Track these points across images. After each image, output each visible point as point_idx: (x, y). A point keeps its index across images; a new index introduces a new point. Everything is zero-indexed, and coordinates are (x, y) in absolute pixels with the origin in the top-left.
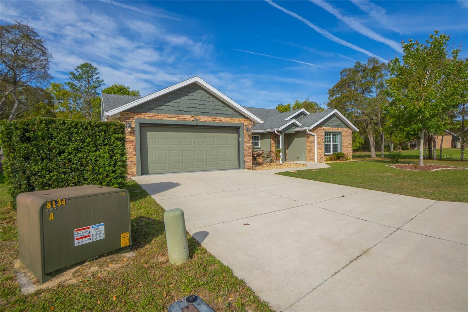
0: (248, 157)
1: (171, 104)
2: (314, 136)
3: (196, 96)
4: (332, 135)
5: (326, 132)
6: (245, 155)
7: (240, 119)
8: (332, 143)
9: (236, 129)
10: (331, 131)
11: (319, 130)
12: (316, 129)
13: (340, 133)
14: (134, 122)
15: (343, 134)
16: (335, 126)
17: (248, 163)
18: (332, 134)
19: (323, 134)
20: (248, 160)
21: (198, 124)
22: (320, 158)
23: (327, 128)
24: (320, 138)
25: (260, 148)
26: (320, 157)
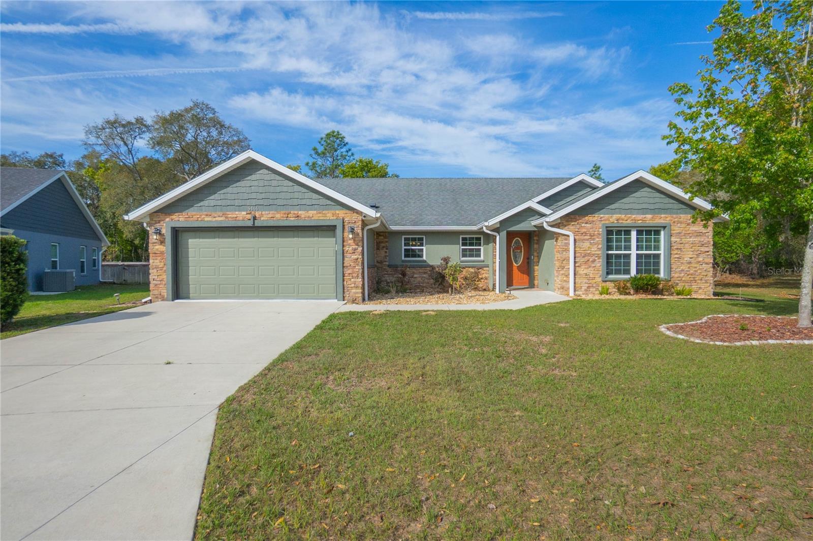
0: (352, 280)
1: (216, 196)
2: (568, 236)
3: (255, 179)
4: (634, 234)
5: (607, 227)
6: (346, 275)
7: (337, 212)
8: (634, 252)
9: (328, 230)
10: (629, 222)
11: (586, 223)
12: (575, 221)
13: (664, 227)
14: (166, 225)
15: (676, 229)
16: (644, 211)
17: (352, 291)
18: (635, 229)
19: (602, 231)
20: (353, 285)
21: (256, 225)
22: (589, 287)
23: (615, 216)
24: (588, 240)
25: (484, 262)
26: (587, 285)
